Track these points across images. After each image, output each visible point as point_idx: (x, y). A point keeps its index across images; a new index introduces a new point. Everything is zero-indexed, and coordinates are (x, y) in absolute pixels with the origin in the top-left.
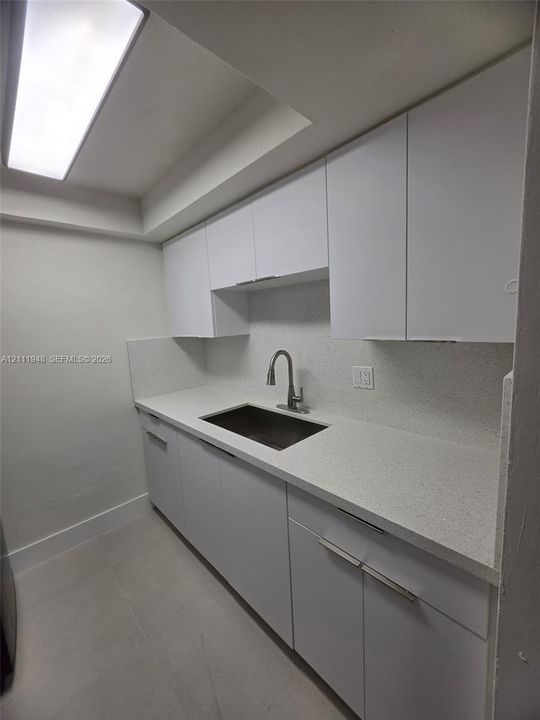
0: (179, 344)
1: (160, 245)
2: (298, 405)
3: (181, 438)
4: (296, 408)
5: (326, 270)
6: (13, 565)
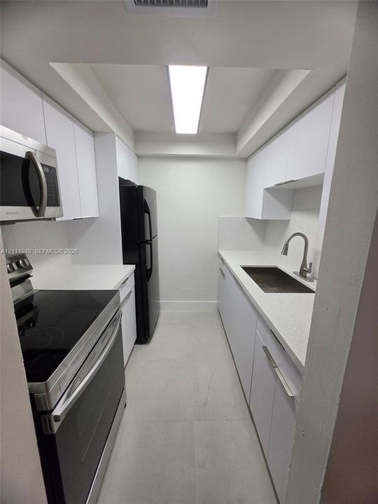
0: (248, 221)
1: (246, 160)
2: (308, 275)
3: (230, 275)
4: (305, 277)
5: (323, 175)
6: (161, 305)
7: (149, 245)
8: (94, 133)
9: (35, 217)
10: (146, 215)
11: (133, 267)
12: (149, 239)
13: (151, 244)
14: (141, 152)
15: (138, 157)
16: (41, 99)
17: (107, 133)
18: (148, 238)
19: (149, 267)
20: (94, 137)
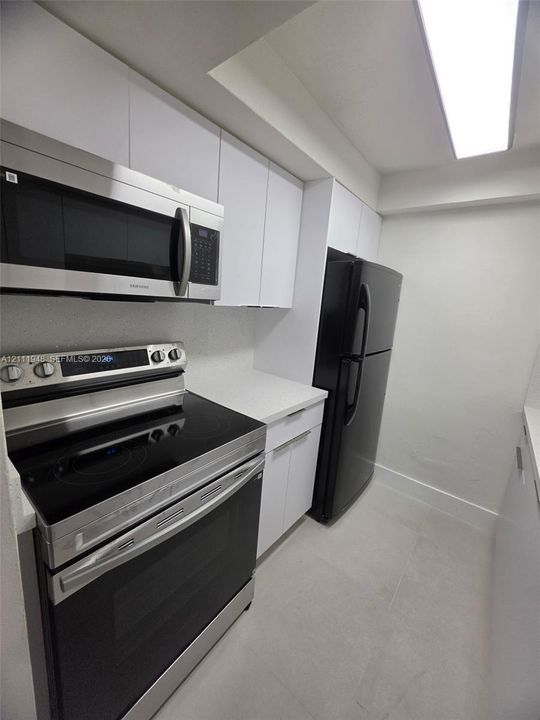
7: (357, 364)
8: (304, 183)
9: (175, 296)
10: (362, 311)
11: (324, 394)
12: (359, 353)
13: (360, 362)
14: (386, 209)
15: (383, 217)
16: (218, 139)
17: (323, 179)
18: (357, 351)
19: (350, 402)
20: (304, 190)
